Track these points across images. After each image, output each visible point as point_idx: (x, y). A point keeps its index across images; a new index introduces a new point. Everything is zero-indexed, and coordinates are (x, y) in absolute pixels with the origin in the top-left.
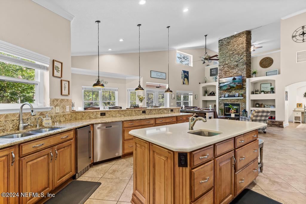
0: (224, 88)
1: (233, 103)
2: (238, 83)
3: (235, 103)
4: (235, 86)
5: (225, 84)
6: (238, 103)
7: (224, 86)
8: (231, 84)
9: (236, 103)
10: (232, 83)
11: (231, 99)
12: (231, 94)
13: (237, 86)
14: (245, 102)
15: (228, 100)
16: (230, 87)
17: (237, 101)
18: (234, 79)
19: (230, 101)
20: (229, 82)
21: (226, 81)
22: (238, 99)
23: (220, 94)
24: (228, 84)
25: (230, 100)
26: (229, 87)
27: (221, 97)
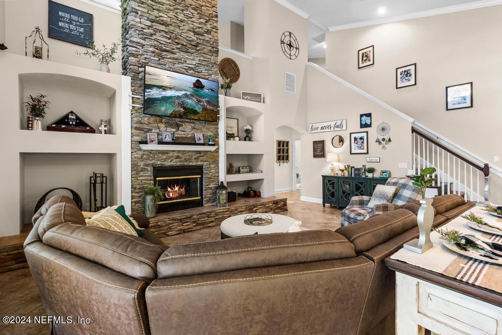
0: (163, 109)
1: (186, 164)
2: (208, 102)
3: (191, 164)
4: (198, 108)
5: (169, 93)
6: (199, 163)
7: (165, 99)
8: (189, 101)
9: (195, 164)
10: (192, 95)
11: (179, 151)
12: (180, 134)
13: (205, 109)
14: (216, 162)
15: (171, 154)
16: (184, 108)
17: (197, 159)
18: (198, 85)
19: (178, 157)
20: (181, 90)
21: (172, 85)
22: (199, 152)
23: (136, 128)
24: (179, 97)
25: (176, 154)
26: (182, 110)
27: (146, 143)
